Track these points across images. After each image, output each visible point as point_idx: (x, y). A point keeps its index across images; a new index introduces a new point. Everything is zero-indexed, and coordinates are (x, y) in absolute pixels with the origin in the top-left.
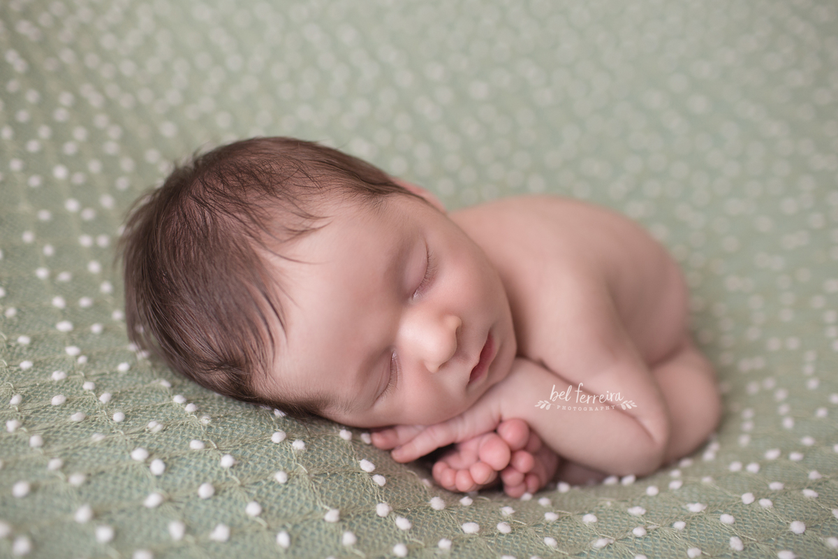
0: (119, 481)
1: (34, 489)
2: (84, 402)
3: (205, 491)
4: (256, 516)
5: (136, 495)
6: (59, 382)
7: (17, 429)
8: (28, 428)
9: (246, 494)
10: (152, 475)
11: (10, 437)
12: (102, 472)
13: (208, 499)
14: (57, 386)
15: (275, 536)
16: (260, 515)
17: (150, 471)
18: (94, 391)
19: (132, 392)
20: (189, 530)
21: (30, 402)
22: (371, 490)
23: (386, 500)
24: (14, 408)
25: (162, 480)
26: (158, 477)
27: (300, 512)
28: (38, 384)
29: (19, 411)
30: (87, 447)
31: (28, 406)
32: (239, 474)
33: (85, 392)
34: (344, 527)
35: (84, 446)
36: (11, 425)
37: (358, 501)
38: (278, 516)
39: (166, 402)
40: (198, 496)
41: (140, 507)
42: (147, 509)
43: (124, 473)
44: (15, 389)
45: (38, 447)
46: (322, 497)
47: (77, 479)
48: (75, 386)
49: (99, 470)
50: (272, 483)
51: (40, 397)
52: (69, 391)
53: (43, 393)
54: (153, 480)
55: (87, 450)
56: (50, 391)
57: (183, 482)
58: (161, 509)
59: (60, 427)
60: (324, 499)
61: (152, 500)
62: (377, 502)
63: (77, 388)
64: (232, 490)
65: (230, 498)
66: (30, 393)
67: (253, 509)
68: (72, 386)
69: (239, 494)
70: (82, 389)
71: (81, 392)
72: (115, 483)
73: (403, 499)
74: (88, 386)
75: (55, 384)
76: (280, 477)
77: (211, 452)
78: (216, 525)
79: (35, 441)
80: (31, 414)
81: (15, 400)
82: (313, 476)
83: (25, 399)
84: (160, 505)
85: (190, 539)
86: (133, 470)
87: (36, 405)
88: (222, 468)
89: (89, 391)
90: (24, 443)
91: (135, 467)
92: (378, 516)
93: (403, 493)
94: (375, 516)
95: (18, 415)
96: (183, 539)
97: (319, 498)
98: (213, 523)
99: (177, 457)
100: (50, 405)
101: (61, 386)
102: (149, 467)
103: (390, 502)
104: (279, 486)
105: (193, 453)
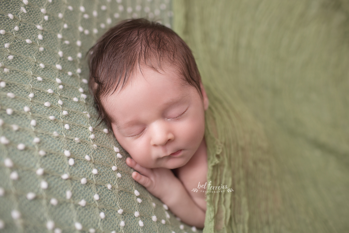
0: (56, 161)
1: (26, 149)
2: (56, 110)
3: (83, 181)
4: (96, 200)
5: (60, 171)
6: (50, 94)
7: (28, 112)
8: (32, 113)
9: (96, 189)
10: (68, 164)
11: (24, 114)
12: (51, 154)
13: (84, 185)
14: (49, 96)
15: (100, 212)
16: (97, 201)
17: (68, 162)
18: (61, 106)
19: (75, 113)
20: (73, 197)
21: (36, 99)
22: (135, 204)
23: (138, 210)
24: (29, 99)
25: (71, 168)
26: (70, 166)
27: (111, 205)
28: (42, 91)
29: (31, 102)
30: (50, 137)
31: (35, 101)
32: (96, 178)
33: (58, 104)
34: (122, 218)
35: (50, 136)
36: (26, 109)
37: (130, 208)
38: (103, 203)
39: (85, 126)
40: (80, 182)
41: (60, 177)
42: (62, 179)
43: (59, 158)
44: (32, 89)
45: (33, 126)
46: (119, 201)
47: (42, 153)
48: (55, 99)
49: (51, 152)
50: (106, 188)
51: (41, 99)
52: (52, 100)
53: (42, 96)
54: (68, 166)
55: (50, 139)
56: (45, 97)
57: (77, 173)
58: (66, 182)
59: (44, 119)
60: (120, 203)
61: (65, 176)
62: (136, 210)
63: (55, 101)
64: (92, 185)
65: (90, 188)
66: (38, 94)
67: (96, 197)
68: (54, 99)
69: (94, 187)
70: (57, 102)
71: (57, 104)
72: (54, 161)
73: (144, 211)
74: (60, 102)
75: (48, 94)
76: (109, 186)
77: (91, 163)
78: (82, 199)
79: (33, 122)
80: (35, 106)
81: (31, 95)
82: (119, 190)
83: (35, 97)
84: (67, 179)
85: (72, 201)
86: (63, 158)
87: (38, 101)
88: (92, 173)
89: (60, 105)
90: (28, 120)
91: (64, 157)
92: (134, 216)
93: (144, 209)
94: (133, 216)
95: (30, 103)
96: (70, 200)
97: (118, 201)
98: (81, 197)
99: (79, 159)
100: (43, 105)
101: (50, 96)
102: (68, 160)
103: (139, 212)
104: (107, 190)
105: (85, 161)
